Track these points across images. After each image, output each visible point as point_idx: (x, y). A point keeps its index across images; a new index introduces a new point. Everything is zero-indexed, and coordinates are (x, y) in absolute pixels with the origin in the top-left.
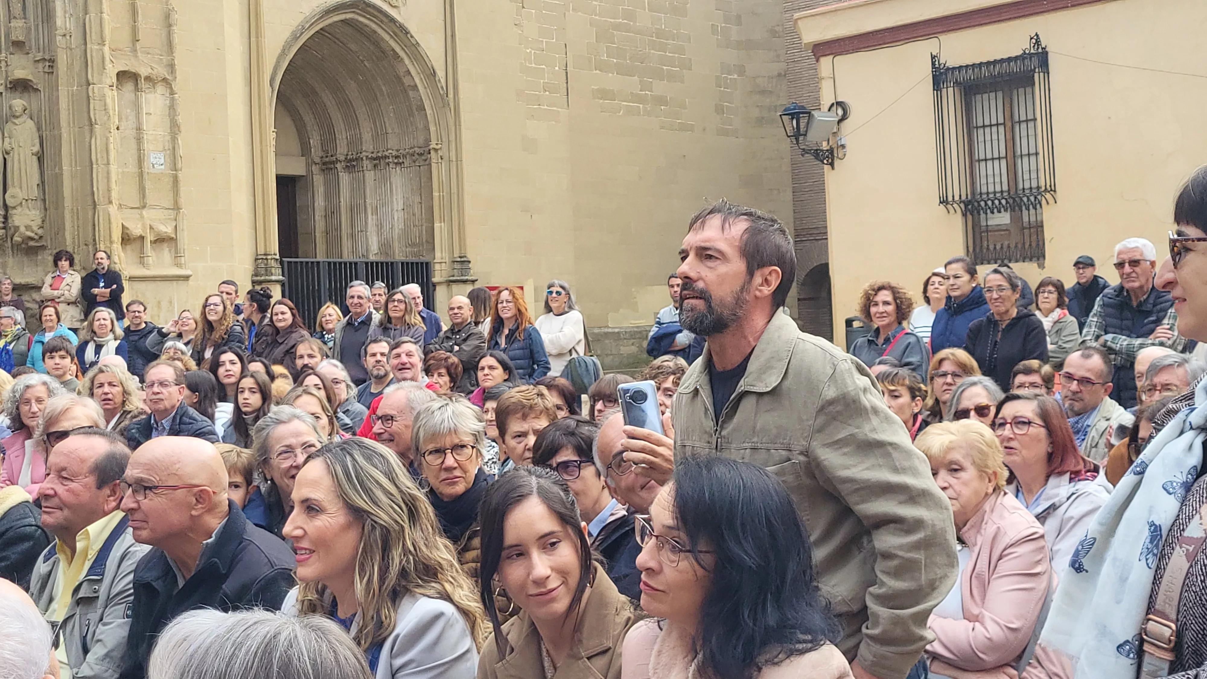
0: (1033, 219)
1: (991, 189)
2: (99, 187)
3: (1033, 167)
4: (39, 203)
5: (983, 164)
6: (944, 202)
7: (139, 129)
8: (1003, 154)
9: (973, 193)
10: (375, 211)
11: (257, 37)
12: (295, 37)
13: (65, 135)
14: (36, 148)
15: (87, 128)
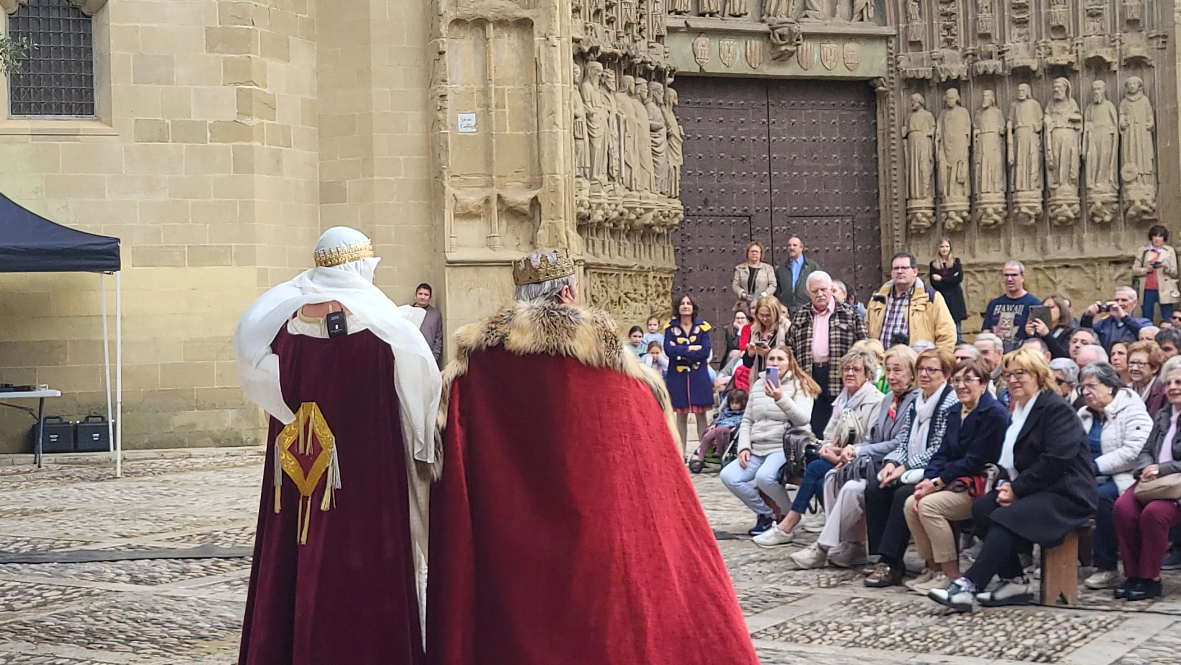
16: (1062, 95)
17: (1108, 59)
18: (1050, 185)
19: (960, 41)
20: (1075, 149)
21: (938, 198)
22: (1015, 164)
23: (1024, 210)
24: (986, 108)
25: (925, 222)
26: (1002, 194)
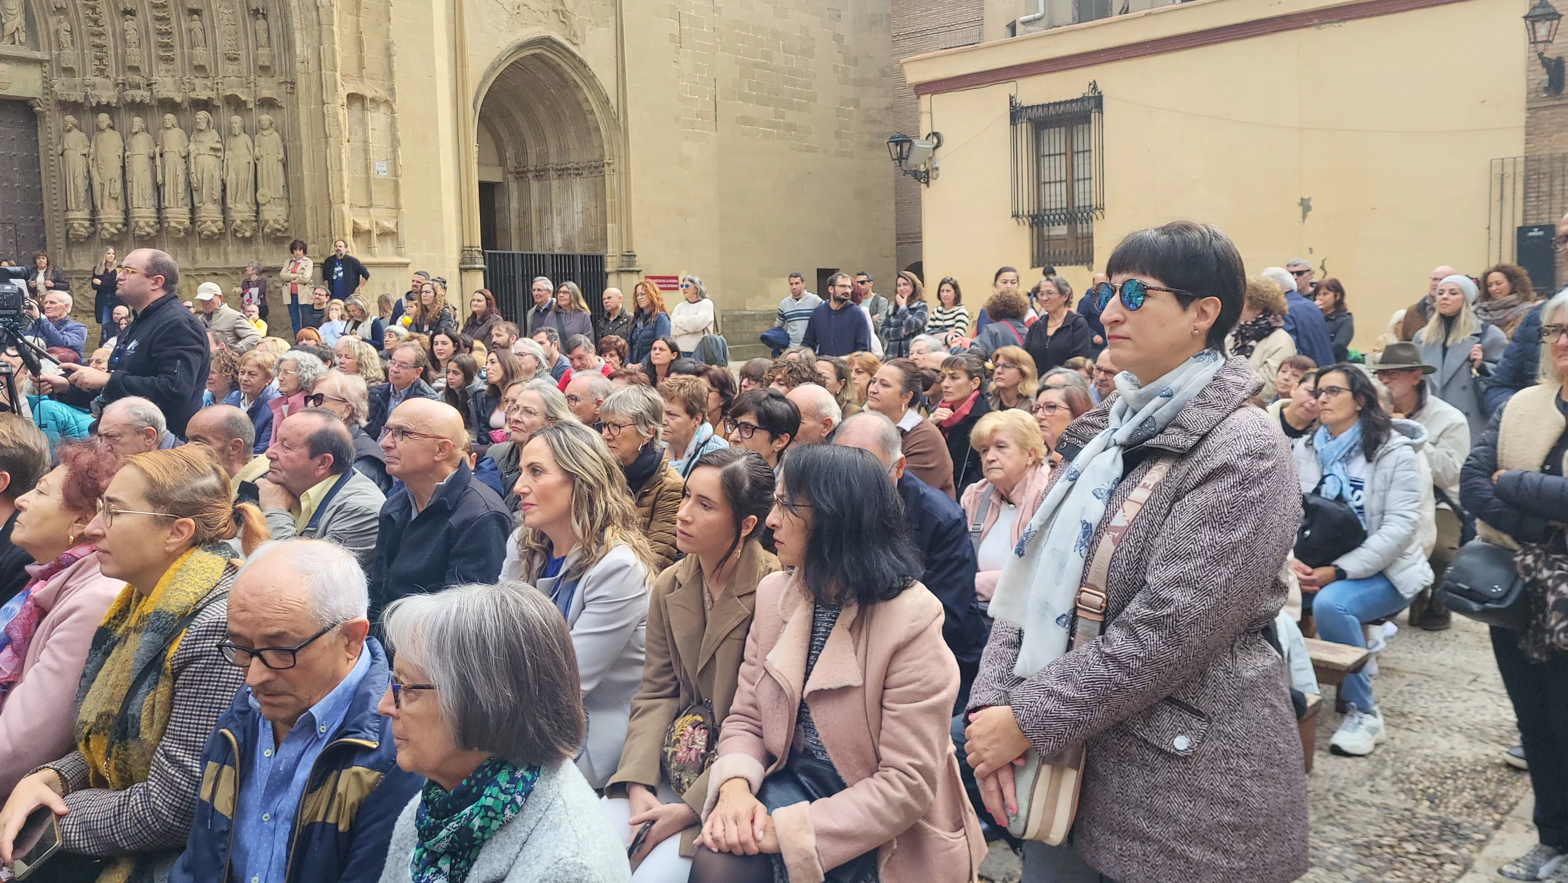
0: (1085, 231)
1: (1053, 206)
2: (334, 189)
3: (1087, 189)
4: (285, 202)
5: (1047, 186)
6: (1016, 216)
7: (366, 142)
8: (1064, 178)
9: (1039, 209)
10: (559, 213)
11: (462, 67)
12: (493, 68)
13: (304, 146)
14: (282, 156)
15: (323, 140)
16: (203, 126)
17: (243, 98)
18: (196, 204)
19: (112, 70)
20: (217, 175)
21: (94, 211)
22: (164, 184)
23: (173, 224)
24: (136, 133)
25: (83, 232)
26: (153, 209)
